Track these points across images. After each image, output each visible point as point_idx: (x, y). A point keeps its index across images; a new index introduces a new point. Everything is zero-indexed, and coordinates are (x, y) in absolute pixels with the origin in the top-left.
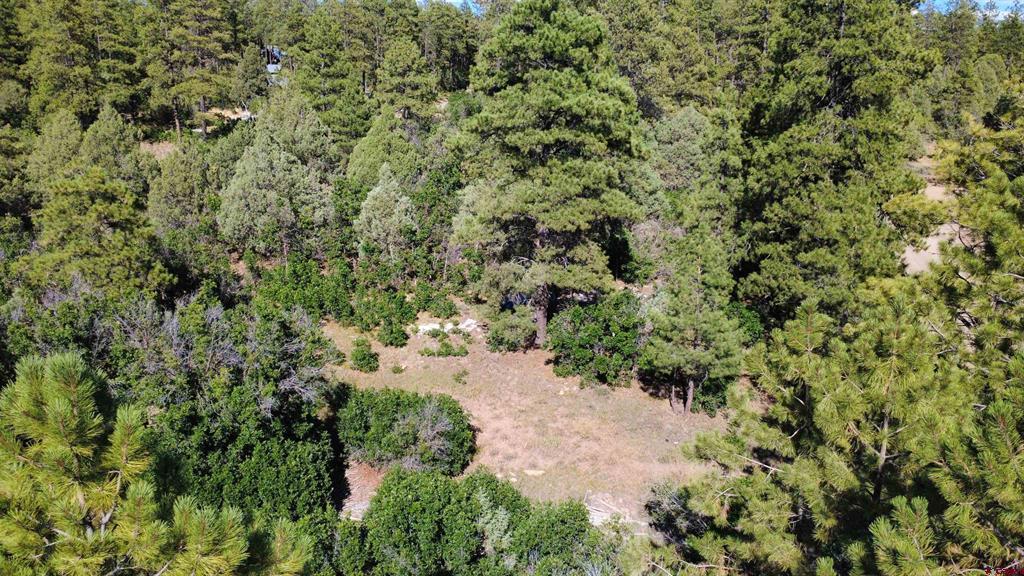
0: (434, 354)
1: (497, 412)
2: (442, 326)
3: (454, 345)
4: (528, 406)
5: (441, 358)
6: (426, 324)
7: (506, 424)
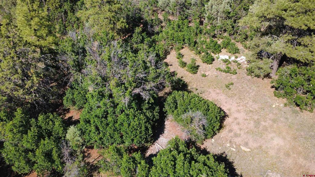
0: (222, 71)
1: (239, 108)
2: (230, 58)
3: (232, 68)
4: (255, 109)
5: (224, 73)
6: (224, 55)
7: (241, 116)
